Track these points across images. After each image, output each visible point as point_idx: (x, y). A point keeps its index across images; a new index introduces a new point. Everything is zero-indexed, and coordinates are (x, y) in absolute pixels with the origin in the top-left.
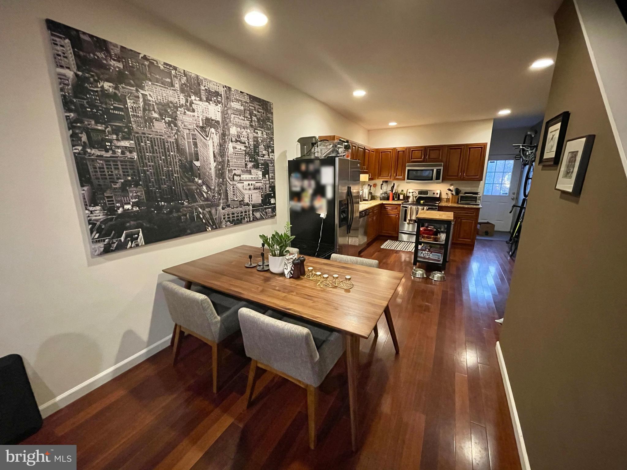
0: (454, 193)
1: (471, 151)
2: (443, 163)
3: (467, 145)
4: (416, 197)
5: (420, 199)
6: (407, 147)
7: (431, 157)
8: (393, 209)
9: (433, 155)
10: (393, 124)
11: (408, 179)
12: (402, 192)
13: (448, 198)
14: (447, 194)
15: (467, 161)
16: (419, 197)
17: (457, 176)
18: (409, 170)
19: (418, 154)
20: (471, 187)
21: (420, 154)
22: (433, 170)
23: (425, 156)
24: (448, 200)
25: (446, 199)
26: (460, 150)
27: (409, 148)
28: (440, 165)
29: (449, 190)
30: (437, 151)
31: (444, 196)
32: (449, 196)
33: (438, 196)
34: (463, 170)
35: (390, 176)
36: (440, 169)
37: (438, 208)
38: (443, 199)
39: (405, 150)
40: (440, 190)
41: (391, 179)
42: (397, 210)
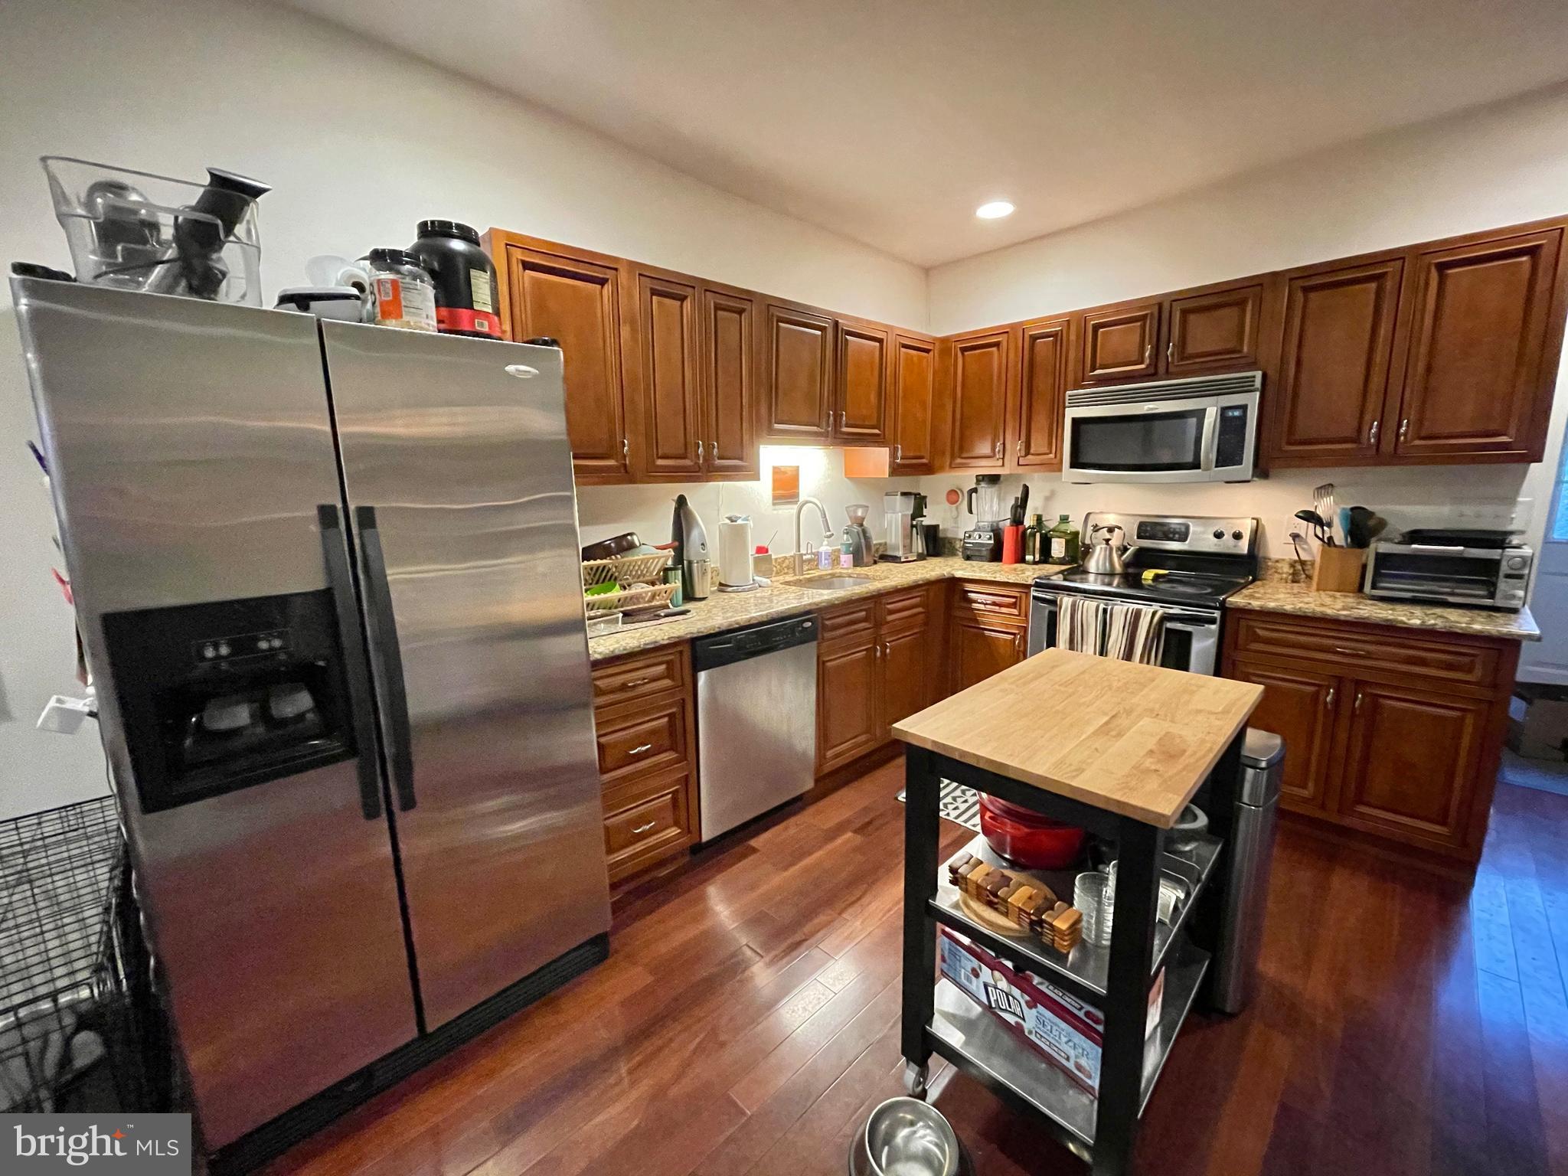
0: (1338, 534)
1: (1450, 286)
2: (1259, 374)
3: (1420, 252)
4: (1125, 549)
5: (1144, 559)
6: (1071, 314)
7: (1191, 349)
8: (1000, 605)
9: (1206, 336)
10: (995, 210)
11: (1075, 464)
12: (1063, 527)
13: (1303, 563)
14: (1295, 537)
15: (1423, 349)
16: (1141, 552)
17: (1356, 440)
18: (1076, 422)
19: (1123, 341)
20: (1457, 500)
21: (1136, 338)
22: (1200, 414)
23: (1163, 345)
24: (1299, 571)
25: (1292, 565)
26: (1373, 285)
27: (1081, 317)
28: (1245, 387)
29: (1310, 517)
30: (1230, 313)
31: (1278, 549)
32: (1309, 551)
33: (1243, 547)
34: (1394, 402)
35: (1001, 453)
36: (1244, 408)
37: (1222, 616)
38: (1274, 570)
39: (1062, 330)
40: (1253, 519)
41: (1003, 465)
42: (1015, 611)
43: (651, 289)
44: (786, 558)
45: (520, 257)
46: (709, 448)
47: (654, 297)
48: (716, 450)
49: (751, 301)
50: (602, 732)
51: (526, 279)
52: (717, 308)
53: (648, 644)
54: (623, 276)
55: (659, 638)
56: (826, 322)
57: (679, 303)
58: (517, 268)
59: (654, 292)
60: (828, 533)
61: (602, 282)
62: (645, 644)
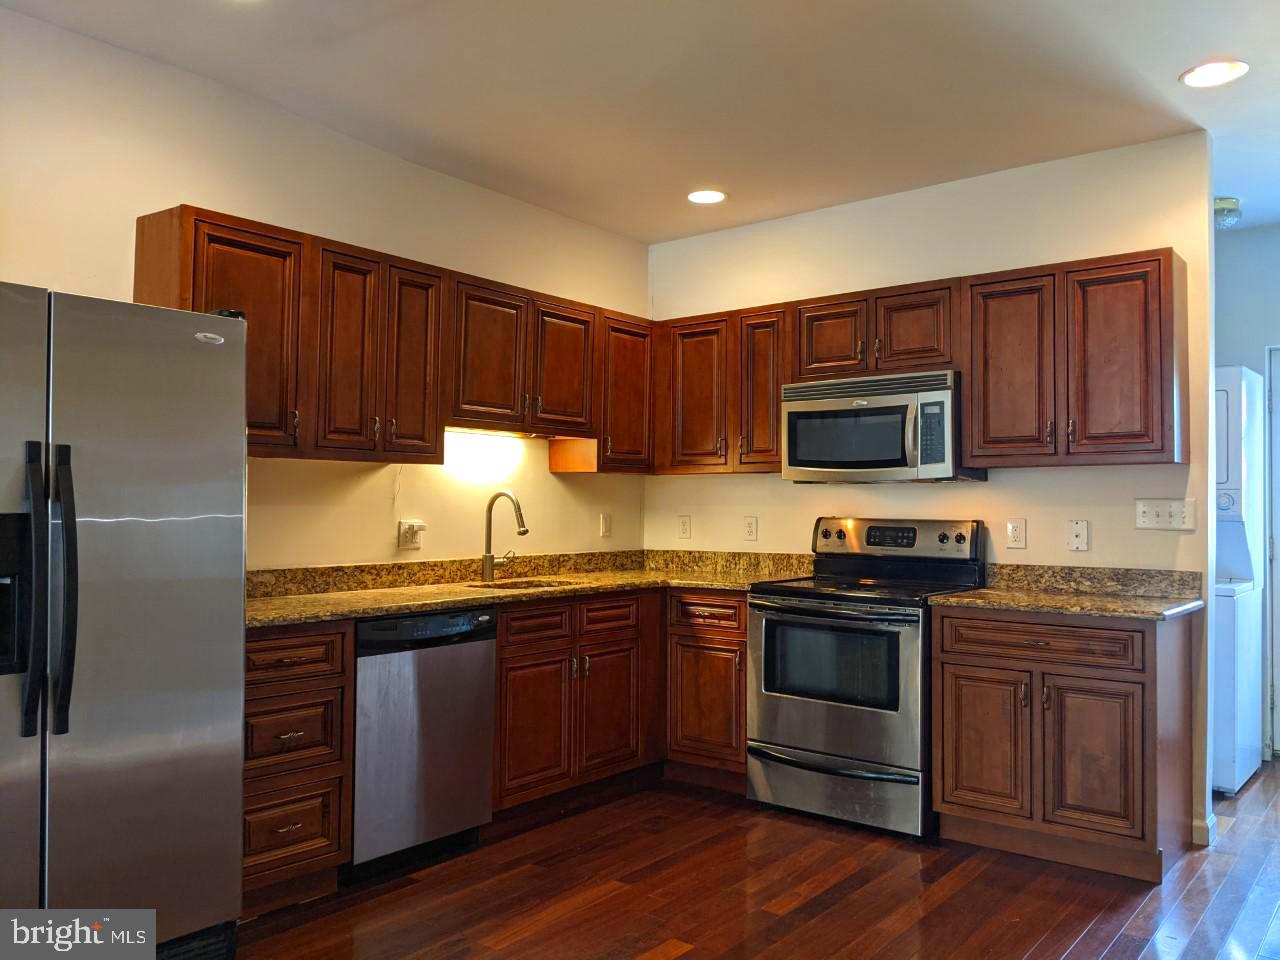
1: (1091, 302)
2: (951, 373)
3: (1068, 269)
6: (787, 303)
7: (895, 345)
8: (718, 618)
9: (907, 334)
10: (706, 197)
11: (793, 462)
15: (1078, 353)
17: (1037, 438)
18: (794, 417)
19: (835, 334)
21: (848, 333)
22: (903, 410)
23: (871, 343)
26: (1035, 297)
27: (797, 309)
28: (936, 385)
30: (926, 313)
33: (965, 551)
34: (1061, 401)
35: (723, 449)
36: (941, 404)
37: (924, 613)
38: (1000, 576)
39: (778, 321)
40: (974, 521)
41: (726, 464)
42: (734, 624)
43: (334, 263)
44: (473, 561)
45: (206, 231)
46: (385, 423)
47: (336, 271)
48: (394, 428)
49: (439, 277)
50: (253, 710)
51: (211, 251)
52: (402, 283)
53: (308, 618)
54: (306, 252)
55: (321, 614)
56: (521, 301)
57: (361, 277)
58: (204, 241)
59: (336, 266)
60: (522, 529)
61: (284, 256)
62: (306, 618)
